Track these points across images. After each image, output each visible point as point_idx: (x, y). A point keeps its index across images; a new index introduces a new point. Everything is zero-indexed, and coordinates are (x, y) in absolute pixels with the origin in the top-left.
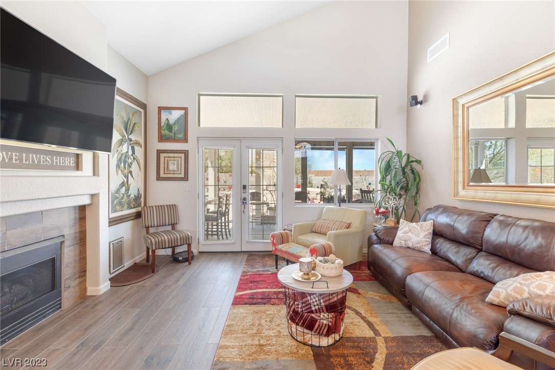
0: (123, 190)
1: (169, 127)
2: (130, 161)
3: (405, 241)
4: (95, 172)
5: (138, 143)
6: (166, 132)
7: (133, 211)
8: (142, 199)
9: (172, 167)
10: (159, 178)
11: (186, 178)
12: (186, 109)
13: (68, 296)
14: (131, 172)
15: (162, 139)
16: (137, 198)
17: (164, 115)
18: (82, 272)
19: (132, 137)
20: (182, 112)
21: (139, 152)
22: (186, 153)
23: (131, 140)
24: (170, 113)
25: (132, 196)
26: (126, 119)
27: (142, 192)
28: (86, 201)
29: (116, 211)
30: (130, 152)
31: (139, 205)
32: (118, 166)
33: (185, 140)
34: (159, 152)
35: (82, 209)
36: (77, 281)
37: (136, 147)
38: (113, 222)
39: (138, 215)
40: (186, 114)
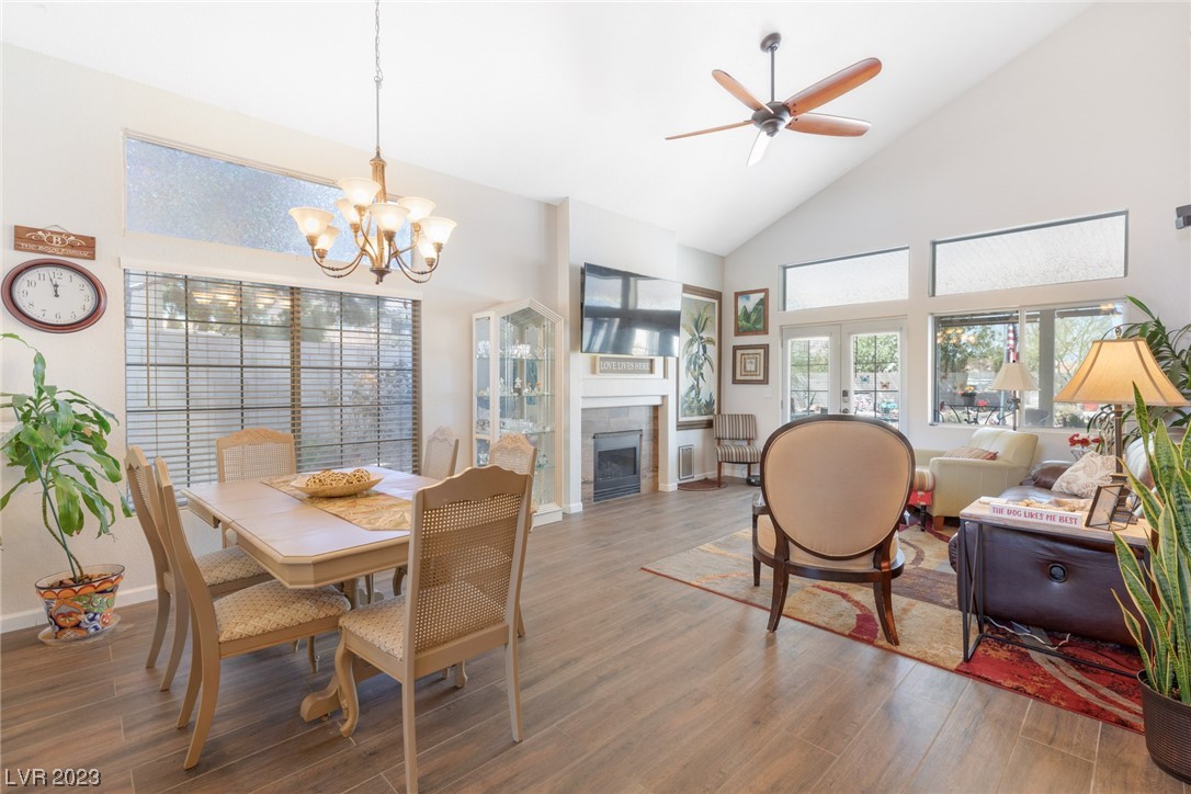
0: (693, 394)
1: (747, 316)
2: (701, 362)
3: (1068, 483)
4: (665, 376)
5: (710, 341)
6: (743, 323)
7: (705, 418)
8: (715, 406)
9: (751, 367)
10: (735, 381)
11: (765, 381)
12: (766, 291)
13: (645, 483)
14: (702, 374)
15: (739, 332)
16: (709, 404)
17: (742, 303)
18: (655, 468)
19: (704, 335)
20: (762, 295)
21: (712, 350)
22: (766, 348)
23: (702, 338)
24: (748, 298)
25: (703, 401)
26: (696, 316)
27: (715, 397)
28: (658, 401)
29: (685, 416)
30: (701, 352)
31: (712, 413)
32: (688, 368)
33: (765, 331)
34: (736, 348)
35: (655, 408)
36: (652, 474)
37: (708, 346)
38: (681, 426)
39: (709, 424)
40: (767, 297)
